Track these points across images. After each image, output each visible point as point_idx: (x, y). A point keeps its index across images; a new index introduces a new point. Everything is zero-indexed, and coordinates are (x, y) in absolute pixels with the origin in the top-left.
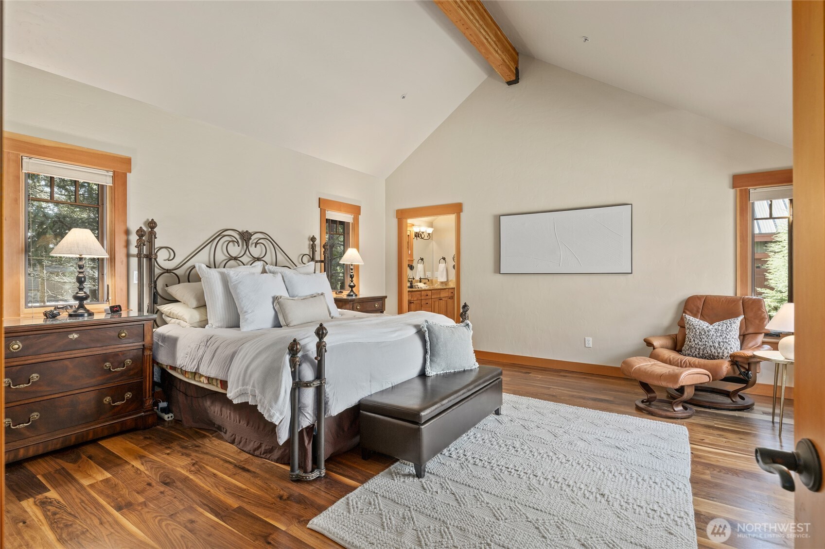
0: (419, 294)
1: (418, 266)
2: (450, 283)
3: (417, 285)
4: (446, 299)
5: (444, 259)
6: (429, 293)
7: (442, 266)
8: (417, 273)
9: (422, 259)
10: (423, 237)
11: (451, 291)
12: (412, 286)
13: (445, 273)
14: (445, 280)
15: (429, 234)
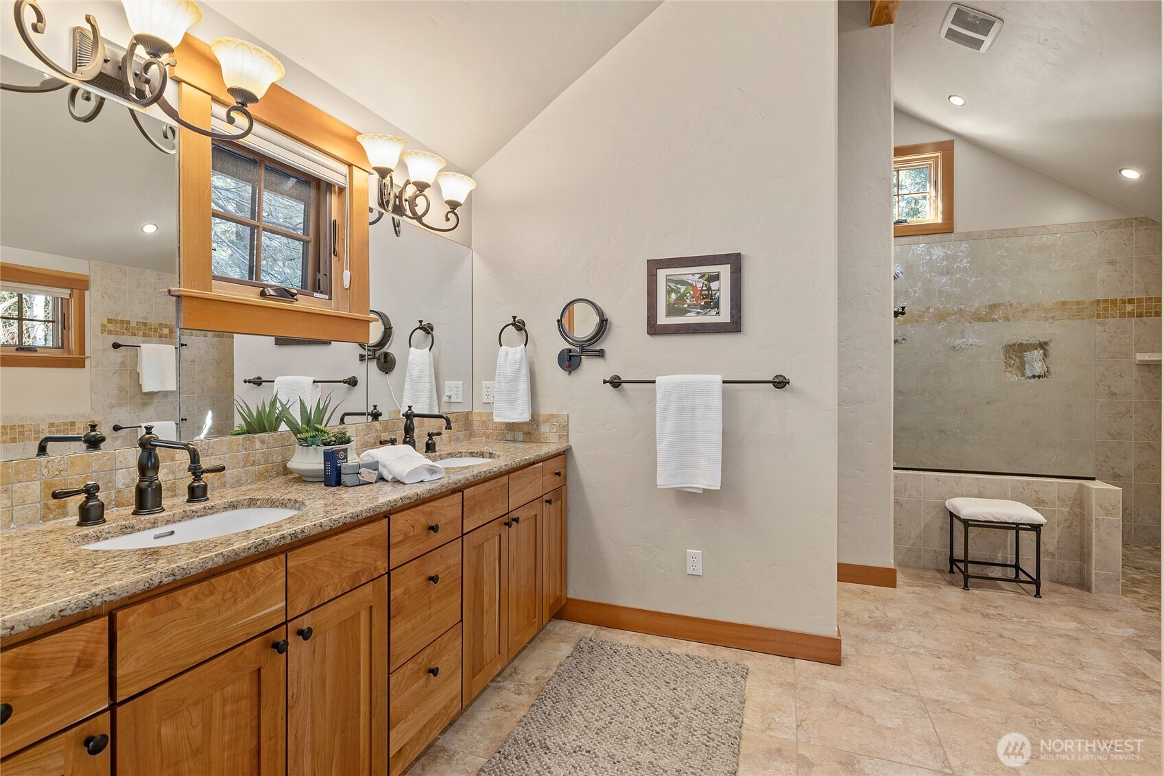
0: (371, 542)
1: (411, 358)
2: (545, 428)
3: (374, 466)
4: (536, 509)
5: (519, 326)
6: (449, 510)
7: (512, 353)
8: (407, 386)
9: (427, 329)
10: (420, 210)
11: (553, 465)
12: (338, 471)
13: (523, 386)
14: (526, 417)
15: (454, 205)
